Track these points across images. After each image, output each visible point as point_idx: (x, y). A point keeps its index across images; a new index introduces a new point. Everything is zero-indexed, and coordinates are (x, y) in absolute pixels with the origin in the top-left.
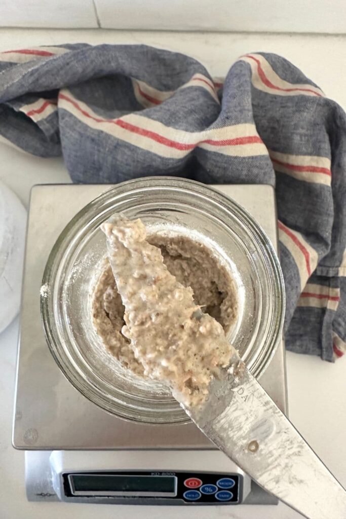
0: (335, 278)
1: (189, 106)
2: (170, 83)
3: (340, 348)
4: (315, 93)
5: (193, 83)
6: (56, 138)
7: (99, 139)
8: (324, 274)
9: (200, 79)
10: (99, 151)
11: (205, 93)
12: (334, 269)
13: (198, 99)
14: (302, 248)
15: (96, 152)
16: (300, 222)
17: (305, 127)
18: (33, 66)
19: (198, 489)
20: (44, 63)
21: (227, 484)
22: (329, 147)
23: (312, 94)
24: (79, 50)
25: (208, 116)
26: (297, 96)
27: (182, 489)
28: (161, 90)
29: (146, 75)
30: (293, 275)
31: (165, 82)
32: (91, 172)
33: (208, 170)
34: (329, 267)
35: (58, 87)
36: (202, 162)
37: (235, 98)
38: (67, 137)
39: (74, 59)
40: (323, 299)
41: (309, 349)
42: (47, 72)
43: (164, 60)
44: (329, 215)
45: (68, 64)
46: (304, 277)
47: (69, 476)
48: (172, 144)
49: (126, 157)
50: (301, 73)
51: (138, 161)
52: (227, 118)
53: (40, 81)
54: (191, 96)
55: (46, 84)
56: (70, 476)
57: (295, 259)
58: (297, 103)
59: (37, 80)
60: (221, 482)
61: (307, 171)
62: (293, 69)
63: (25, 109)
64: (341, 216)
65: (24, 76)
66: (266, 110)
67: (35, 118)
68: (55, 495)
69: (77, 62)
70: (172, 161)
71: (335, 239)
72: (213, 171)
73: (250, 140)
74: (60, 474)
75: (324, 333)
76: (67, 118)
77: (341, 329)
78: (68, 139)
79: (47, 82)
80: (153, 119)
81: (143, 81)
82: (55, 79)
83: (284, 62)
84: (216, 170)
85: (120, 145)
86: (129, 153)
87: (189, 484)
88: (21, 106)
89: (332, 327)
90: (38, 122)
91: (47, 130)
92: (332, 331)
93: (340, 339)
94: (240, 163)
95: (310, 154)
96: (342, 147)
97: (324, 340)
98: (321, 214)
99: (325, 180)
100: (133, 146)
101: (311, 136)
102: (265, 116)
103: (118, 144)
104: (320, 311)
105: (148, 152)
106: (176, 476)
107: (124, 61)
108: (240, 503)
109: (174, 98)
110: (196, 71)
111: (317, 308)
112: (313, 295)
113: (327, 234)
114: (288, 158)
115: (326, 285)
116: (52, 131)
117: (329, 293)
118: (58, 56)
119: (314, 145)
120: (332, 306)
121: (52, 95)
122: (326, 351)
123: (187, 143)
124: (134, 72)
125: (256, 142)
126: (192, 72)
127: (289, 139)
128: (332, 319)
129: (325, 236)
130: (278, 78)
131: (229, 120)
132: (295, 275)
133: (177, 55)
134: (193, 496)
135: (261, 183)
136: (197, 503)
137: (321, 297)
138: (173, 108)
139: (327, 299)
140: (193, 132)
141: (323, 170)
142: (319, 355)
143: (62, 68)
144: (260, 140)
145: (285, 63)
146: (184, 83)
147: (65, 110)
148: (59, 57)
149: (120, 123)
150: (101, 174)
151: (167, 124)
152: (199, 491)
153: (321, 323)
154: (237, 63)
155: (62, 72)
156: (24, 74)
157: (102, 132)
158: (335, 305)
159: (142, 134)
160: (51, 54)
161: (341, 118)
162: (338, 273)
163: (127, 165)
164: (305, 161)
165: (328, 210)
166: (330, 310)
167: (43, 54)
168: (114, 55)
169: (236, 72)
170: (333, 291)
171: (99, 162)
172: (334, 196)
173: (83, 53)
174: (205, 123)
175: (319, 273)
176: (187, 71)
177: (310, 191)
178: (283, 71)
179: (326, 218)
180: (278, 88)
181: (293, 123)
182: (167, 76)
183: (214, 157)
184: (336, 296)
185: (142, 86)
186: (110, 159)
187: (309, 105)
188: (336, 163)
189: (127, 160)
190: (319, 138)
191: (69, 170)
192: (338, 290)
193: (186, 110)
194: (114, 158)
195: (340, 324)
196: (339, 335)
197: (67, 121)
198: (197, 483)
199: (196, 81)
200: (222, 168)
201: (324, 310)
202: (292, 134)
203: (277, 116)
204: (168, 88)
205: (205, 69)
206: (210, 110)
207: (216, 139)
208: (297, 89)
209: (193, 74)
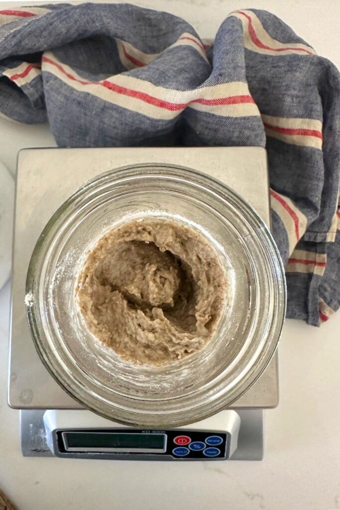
0: (323, 243)
1: (179, 65)
2: (156, 45)
3: (325, 313)
4: (308, 52)
5: (180, 43)
6: (41, 104)
7: (86, 101)
8: (312, 240)
9: (189, 38)
10: (85, 114)
11: (195, 52)
12: (322, 234)
13: (188, 58)
14: (292, 213)
15: (83, 115)
16: (289, 187)
17: (297, 88)
18: (15, 27)
19: (187, 446)
20: (26, 24)
21: (215, 441)
22: (322, 109)
23: (305, 53)
24: (62, 10)
25: (199, 75)
26: (288, 55)
27: (171, 446)
28: (145, 52)
29: (131, 35)
30: (282, 240)
31: (150, 44)
32: (78, 137)
33: (198, 133)
34: (318, 232)
35: (41, 50)
36: (192, 125)
37: (228, 54)
38: (52, 101)
39: (58, 19)
40: (310, 265)
41: (295, 314)
42: (30, 33)
43: (149, 19)
44: (319, 179)
45: (51, 24)
46: (293, 242)
47: (62, 434)
48: (162, 104)
49: (113, 120)
50: (292, 32)
51: (126, 124)
52: (221, 75)
53: (23, 43)
54: (180, 55)
55: (29, 46)
56: (64, 434)
57: (284, 223)
58: (289, 62)
59: (20, 42)
60: (209, 439)
61: (298, 134)
62: (284, 27)
63: (8, 73)
64: (331, 181)
65: (6, 38)
66: (256, 70)
67: (19, 82)
68: (49, 450)
69: (60, 22)
70: (161, 123)
71: (324, 204)
72: (203, 133)
73: (243, 99)
74: (54, 431)
75: (310, 297)
76: (51, 82)
77: (327, 294)
78: (53, 103)
79: (31, 44)
80: (141, 79)
81: (129, 42)
82: (39, 41)
83: (274, 19)
84: (206, 132)
85: (107, 107)
86: (116, 115)
87: (179, 441)
88: (4, 70)
89: (318, 292)
90: (22, 86)
91: (32, 95)
92: (317, 296)
93: (325, 304)
94: (232, 124)
95: (302, 117)
96: (334, 109)
97: (310, 304)
98: (311, 179)
99: (316, 143)
100: (121, 107)
101: (303, 97)
102: (255, 77)
103: (105, 106)
104: (307, 277)
105: (138, 114)
106: (166, 433)
107: (109, 20)
108: (227, 458)
109: (162, 58)
110: (183, 31)
111: (303, 273)
112: (300, 261)
113: (317, 199)
114: (278, 121)
115: (313, 251)
116: (36, 96)
117: (315, 259)
118: (40, 17)
119: (306, 108)
120: (318, 271)
121: (35, 59)
122: (312, 316)
123: (178, 102)
124: (119, 32)
125: (248, 101)
126: (179, 32)
127: (279, 100)
128: (318, 284)
129: (314, 201)
130: (269, 37)
131: (222, 78)
132: (284, 239)
133: (164, 14)
134: (182, 452)
135: (251, 145)
136: (186, 459)
137: (307, 262)
138: (162, 67)
139: (313, 264)
140: (184, 90)
141: (315, 133)
142: (304, 320)
143: (45, 29)
144: (252, 100)
145: (276, 21)
146: (170, 44)
147: (50, 73)
148: (42, 18)
149: (107, 85)
150: (87, 138)
151: (157, 83)
152: (188, 448)
153: (307, 288)
154: (228, 18)
155: (45, 33)
156: (6, 36)
157: (88, 94)
158: (321, 271)
159: (129, 95)
160: (33, 15)
161: (335, 78)
162: (325, 239)
163: (115, 128)
164: (296, 123)
165: (317, 174)
166: (317, 275)
167: (25, 15)
168: (98, 14)
169: (227, 28)
170: (319, 256)
171: (86, 126)
172: (325, 161)
173: (67, 12)
174: (196, 82)
175: (306, 239)
176: (173, 31)
177: (300, 154)
178: (274, 30)
179: (316, 183)
180: (268, 48)
181: (284, 84)
182: (153, 37)
183: (205, 118)
184: (323, 262)
185: (128, 48)
186: (97, 122)
187: (302, 64)
188: (328, 126)
189: (114, 123)
190: (311, 99)
191: (55, 135)
192: (325, 255)
193: (175, 69)
194: (101, 121)
195: (325, 290)
196: (324, 300)
197: (51, 84)
198: (186, 441)
199: (184, 41)
200: (213, 129)
201: (310, 276)
202: (284, 94)
203: (269, 75)
204: (153, 50)
205: (192, 29)
206: (200, 69)
207: (208, 98)
208: (288, 49)
209: (180, 35)
